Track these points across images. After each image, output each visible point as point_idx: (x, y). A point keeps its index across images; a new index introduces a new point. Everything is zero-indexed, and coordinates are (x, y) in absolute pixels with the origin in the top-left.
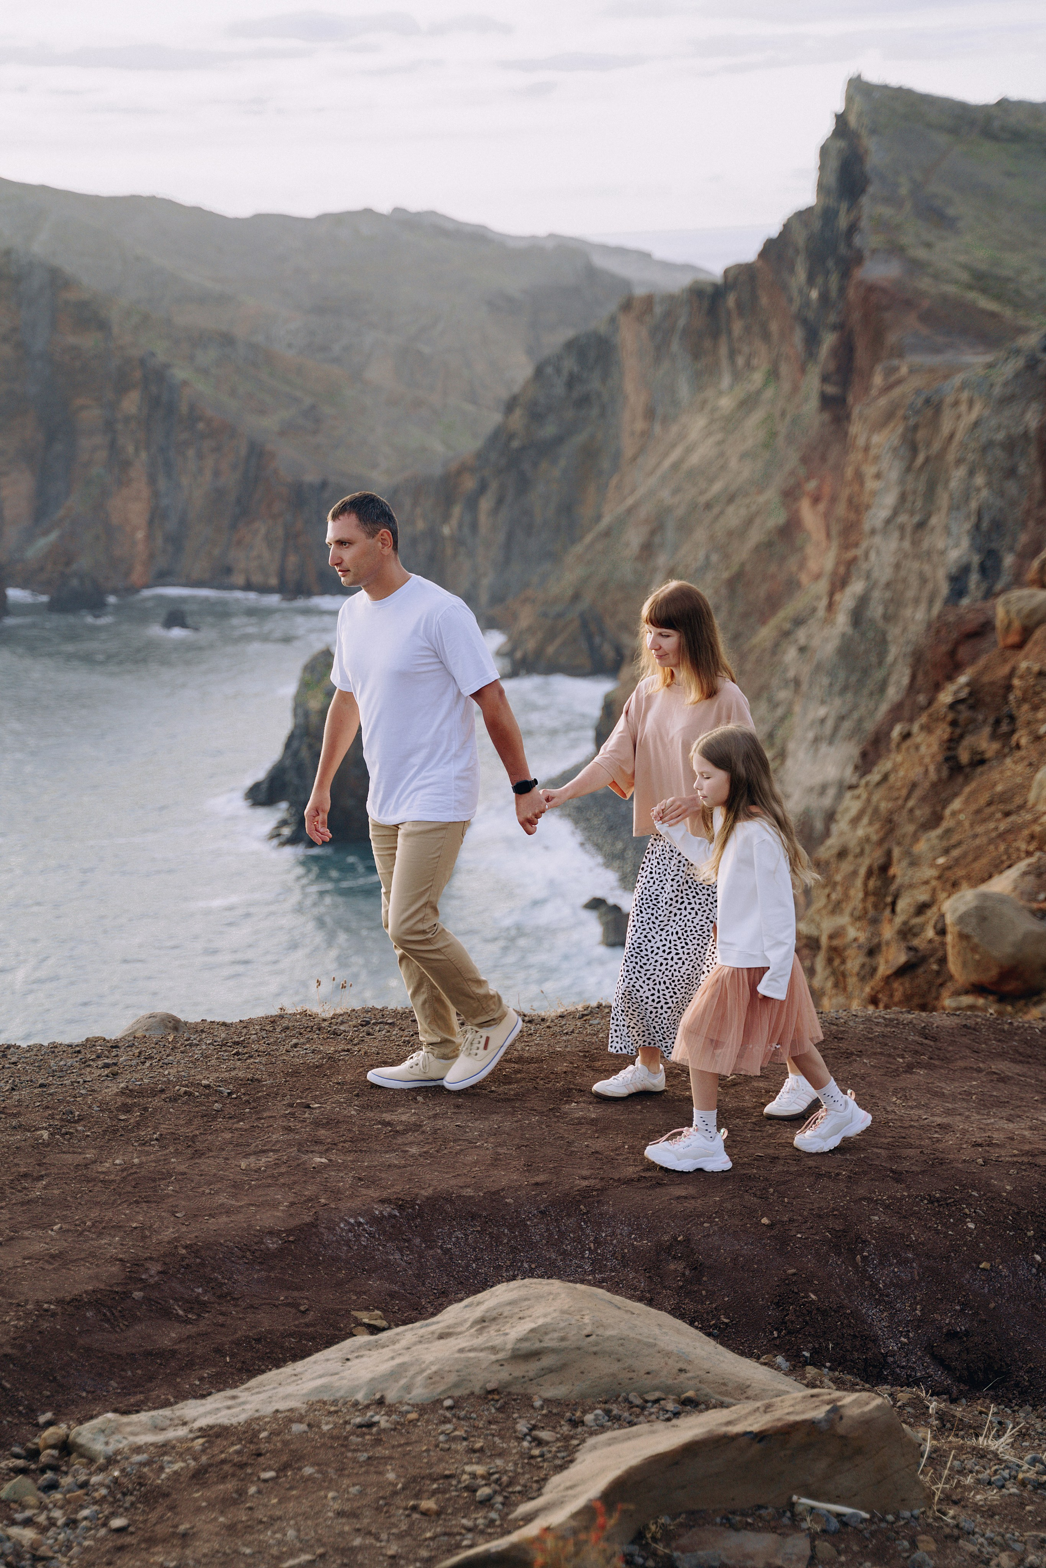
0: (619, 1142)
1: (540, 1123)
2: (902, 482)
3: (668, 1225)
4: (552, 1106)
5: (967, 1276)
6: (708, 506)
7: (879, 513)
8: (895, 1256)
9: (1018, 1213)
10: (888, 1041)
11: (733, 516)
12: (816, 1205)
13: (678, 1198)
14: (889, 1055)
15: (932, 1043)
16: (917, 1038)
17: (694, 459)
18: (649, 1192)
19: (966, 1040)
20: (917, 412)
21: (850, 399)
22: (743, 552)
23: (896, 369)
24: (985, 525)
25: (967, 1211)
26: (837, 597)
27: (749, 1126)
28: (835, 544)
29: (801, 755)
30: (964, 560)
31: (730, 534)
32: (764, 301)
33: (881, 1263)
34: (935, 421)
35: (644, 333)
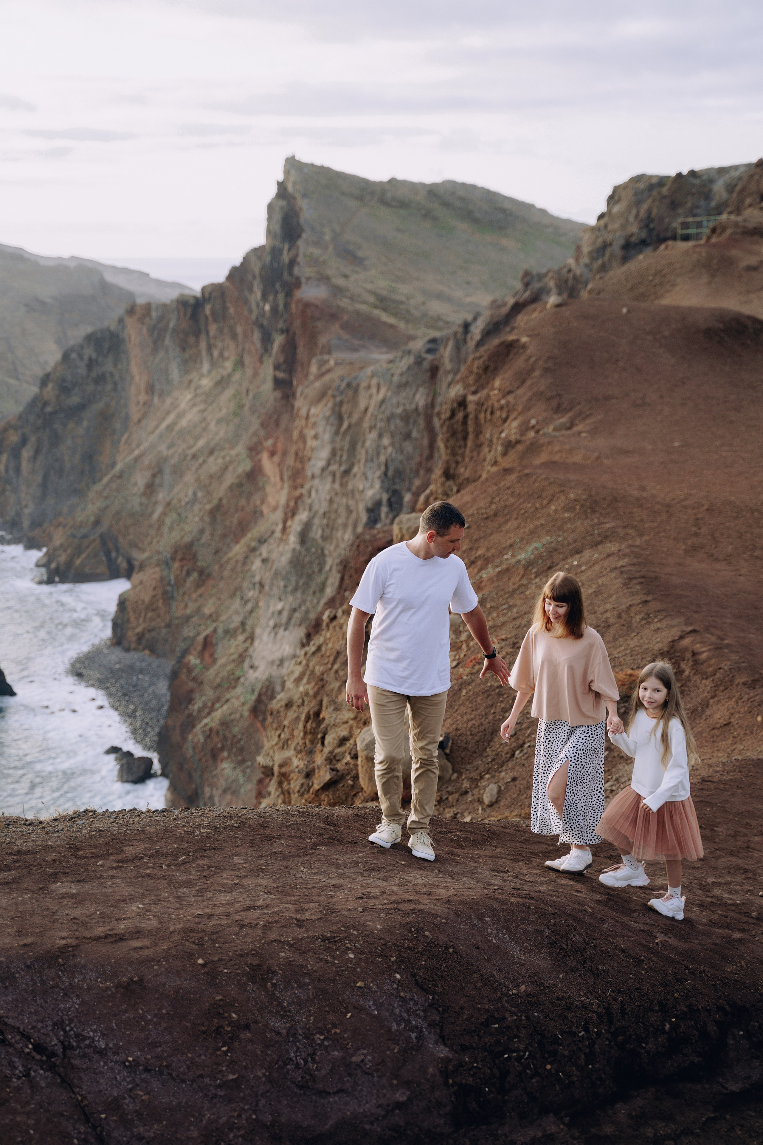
0: (93, 910)
1: (31, 898)
2: (333, 442)
3: (127, 970)
4: (41, 886)
5: (348, 993)
6: (194, 457)
7: (317, 464)
8: (296, 982)
9: (385, 945)
10: (300, 827)
11: (213, 465)
12: (239, 948)
13: (136, 948)
14: (301, 837)
15: (332, 828)
16: (322, 825)
17: (184, 423)
18: (113, 946)
19: (357, 825)
20: (342, 393)
21: (295, 383)
22: (221, 490)
23: (327, 362)
24: (390, 473)
25: (349, 945)
26: (289, 523)
27: (193, 893)
28: (286, 485)
29: (265, 637)
30: (378, 497)
31: (211, 477)
32: (232, 311)
33: (285, 987)
34: (354, 400)
35: (145, 331)
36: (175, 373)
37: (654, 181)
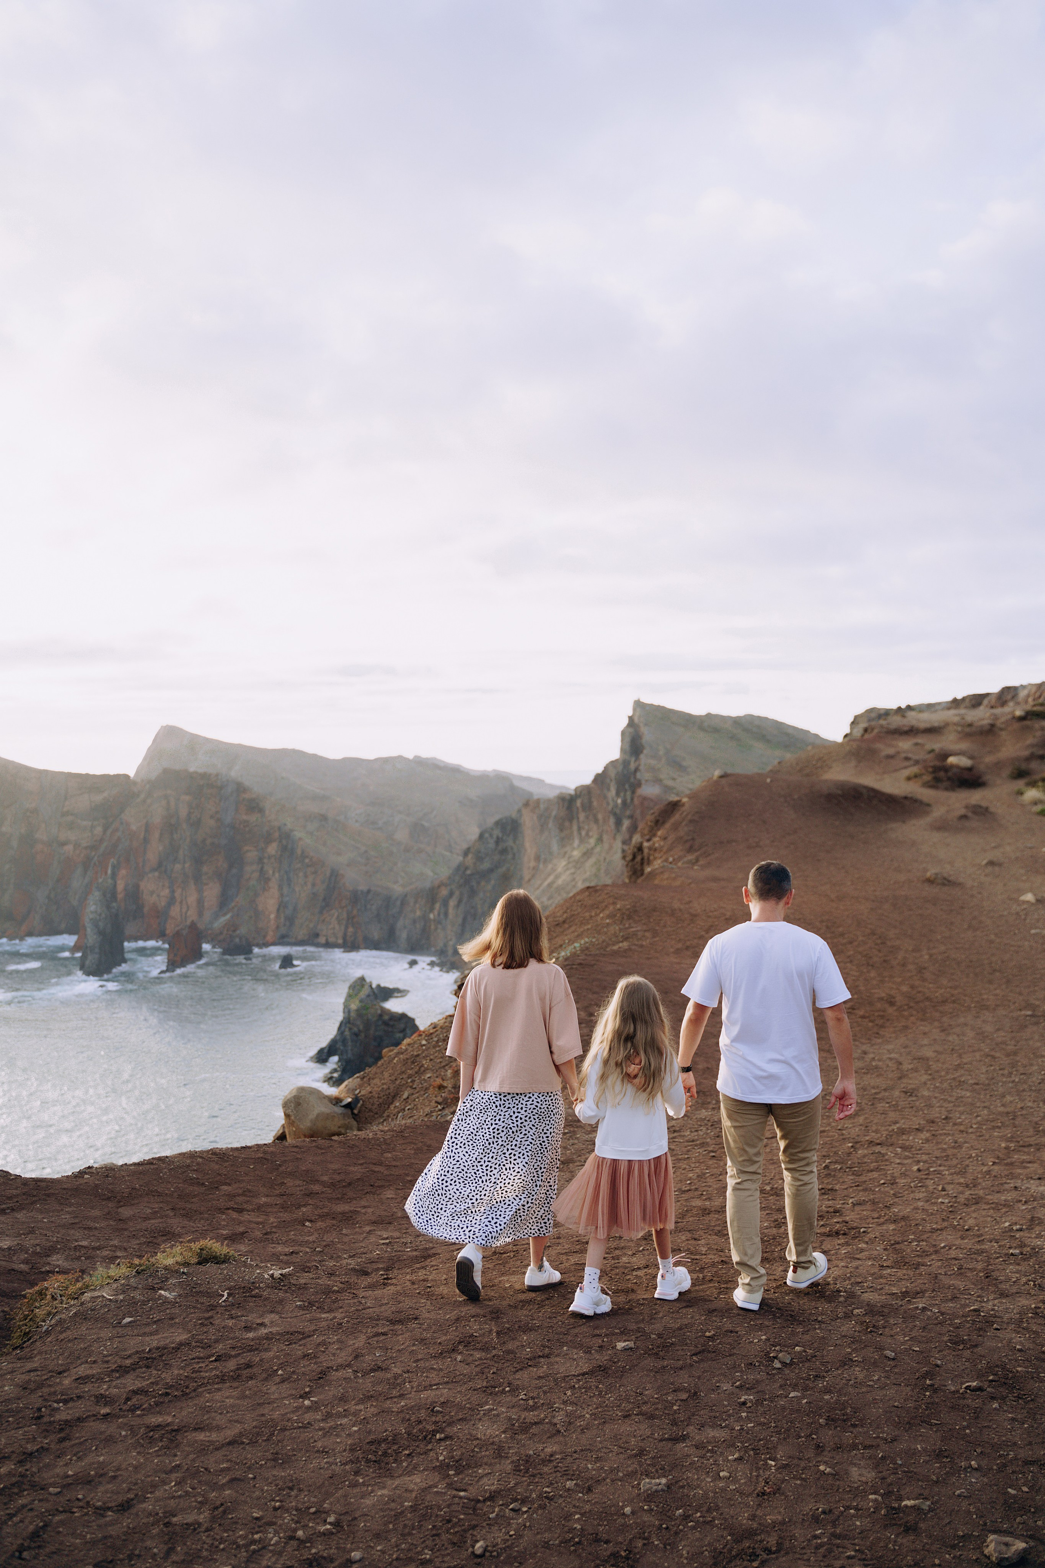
32: (595, 804)
35: (535, 818)
36: (555, 847)
37: (882, 712)
